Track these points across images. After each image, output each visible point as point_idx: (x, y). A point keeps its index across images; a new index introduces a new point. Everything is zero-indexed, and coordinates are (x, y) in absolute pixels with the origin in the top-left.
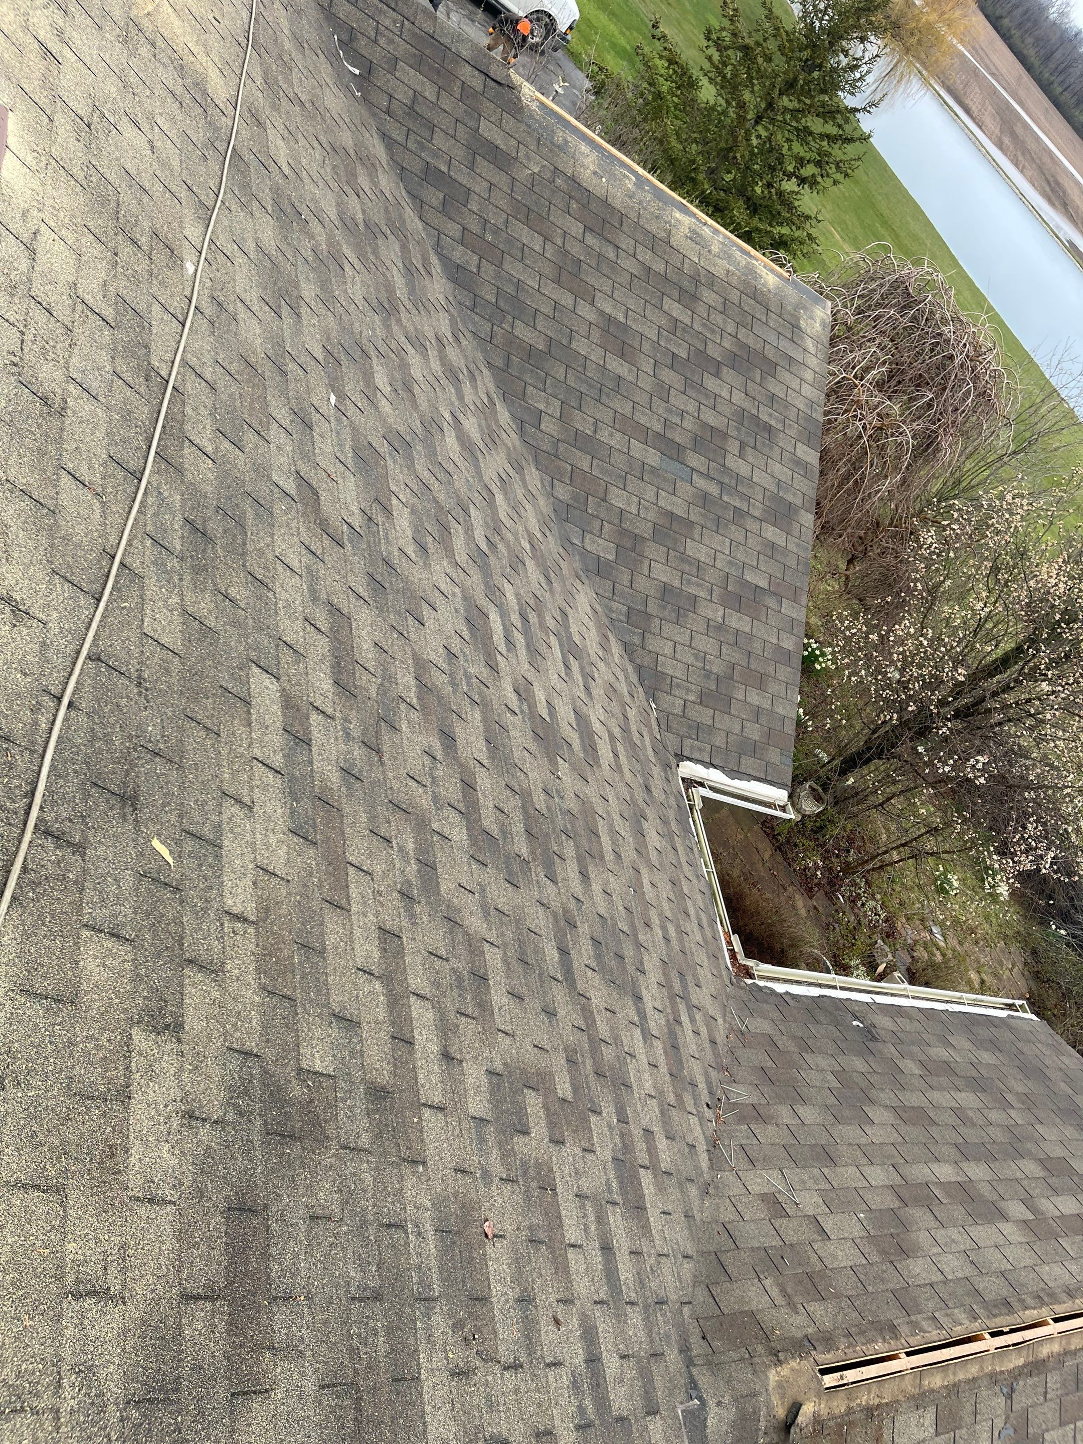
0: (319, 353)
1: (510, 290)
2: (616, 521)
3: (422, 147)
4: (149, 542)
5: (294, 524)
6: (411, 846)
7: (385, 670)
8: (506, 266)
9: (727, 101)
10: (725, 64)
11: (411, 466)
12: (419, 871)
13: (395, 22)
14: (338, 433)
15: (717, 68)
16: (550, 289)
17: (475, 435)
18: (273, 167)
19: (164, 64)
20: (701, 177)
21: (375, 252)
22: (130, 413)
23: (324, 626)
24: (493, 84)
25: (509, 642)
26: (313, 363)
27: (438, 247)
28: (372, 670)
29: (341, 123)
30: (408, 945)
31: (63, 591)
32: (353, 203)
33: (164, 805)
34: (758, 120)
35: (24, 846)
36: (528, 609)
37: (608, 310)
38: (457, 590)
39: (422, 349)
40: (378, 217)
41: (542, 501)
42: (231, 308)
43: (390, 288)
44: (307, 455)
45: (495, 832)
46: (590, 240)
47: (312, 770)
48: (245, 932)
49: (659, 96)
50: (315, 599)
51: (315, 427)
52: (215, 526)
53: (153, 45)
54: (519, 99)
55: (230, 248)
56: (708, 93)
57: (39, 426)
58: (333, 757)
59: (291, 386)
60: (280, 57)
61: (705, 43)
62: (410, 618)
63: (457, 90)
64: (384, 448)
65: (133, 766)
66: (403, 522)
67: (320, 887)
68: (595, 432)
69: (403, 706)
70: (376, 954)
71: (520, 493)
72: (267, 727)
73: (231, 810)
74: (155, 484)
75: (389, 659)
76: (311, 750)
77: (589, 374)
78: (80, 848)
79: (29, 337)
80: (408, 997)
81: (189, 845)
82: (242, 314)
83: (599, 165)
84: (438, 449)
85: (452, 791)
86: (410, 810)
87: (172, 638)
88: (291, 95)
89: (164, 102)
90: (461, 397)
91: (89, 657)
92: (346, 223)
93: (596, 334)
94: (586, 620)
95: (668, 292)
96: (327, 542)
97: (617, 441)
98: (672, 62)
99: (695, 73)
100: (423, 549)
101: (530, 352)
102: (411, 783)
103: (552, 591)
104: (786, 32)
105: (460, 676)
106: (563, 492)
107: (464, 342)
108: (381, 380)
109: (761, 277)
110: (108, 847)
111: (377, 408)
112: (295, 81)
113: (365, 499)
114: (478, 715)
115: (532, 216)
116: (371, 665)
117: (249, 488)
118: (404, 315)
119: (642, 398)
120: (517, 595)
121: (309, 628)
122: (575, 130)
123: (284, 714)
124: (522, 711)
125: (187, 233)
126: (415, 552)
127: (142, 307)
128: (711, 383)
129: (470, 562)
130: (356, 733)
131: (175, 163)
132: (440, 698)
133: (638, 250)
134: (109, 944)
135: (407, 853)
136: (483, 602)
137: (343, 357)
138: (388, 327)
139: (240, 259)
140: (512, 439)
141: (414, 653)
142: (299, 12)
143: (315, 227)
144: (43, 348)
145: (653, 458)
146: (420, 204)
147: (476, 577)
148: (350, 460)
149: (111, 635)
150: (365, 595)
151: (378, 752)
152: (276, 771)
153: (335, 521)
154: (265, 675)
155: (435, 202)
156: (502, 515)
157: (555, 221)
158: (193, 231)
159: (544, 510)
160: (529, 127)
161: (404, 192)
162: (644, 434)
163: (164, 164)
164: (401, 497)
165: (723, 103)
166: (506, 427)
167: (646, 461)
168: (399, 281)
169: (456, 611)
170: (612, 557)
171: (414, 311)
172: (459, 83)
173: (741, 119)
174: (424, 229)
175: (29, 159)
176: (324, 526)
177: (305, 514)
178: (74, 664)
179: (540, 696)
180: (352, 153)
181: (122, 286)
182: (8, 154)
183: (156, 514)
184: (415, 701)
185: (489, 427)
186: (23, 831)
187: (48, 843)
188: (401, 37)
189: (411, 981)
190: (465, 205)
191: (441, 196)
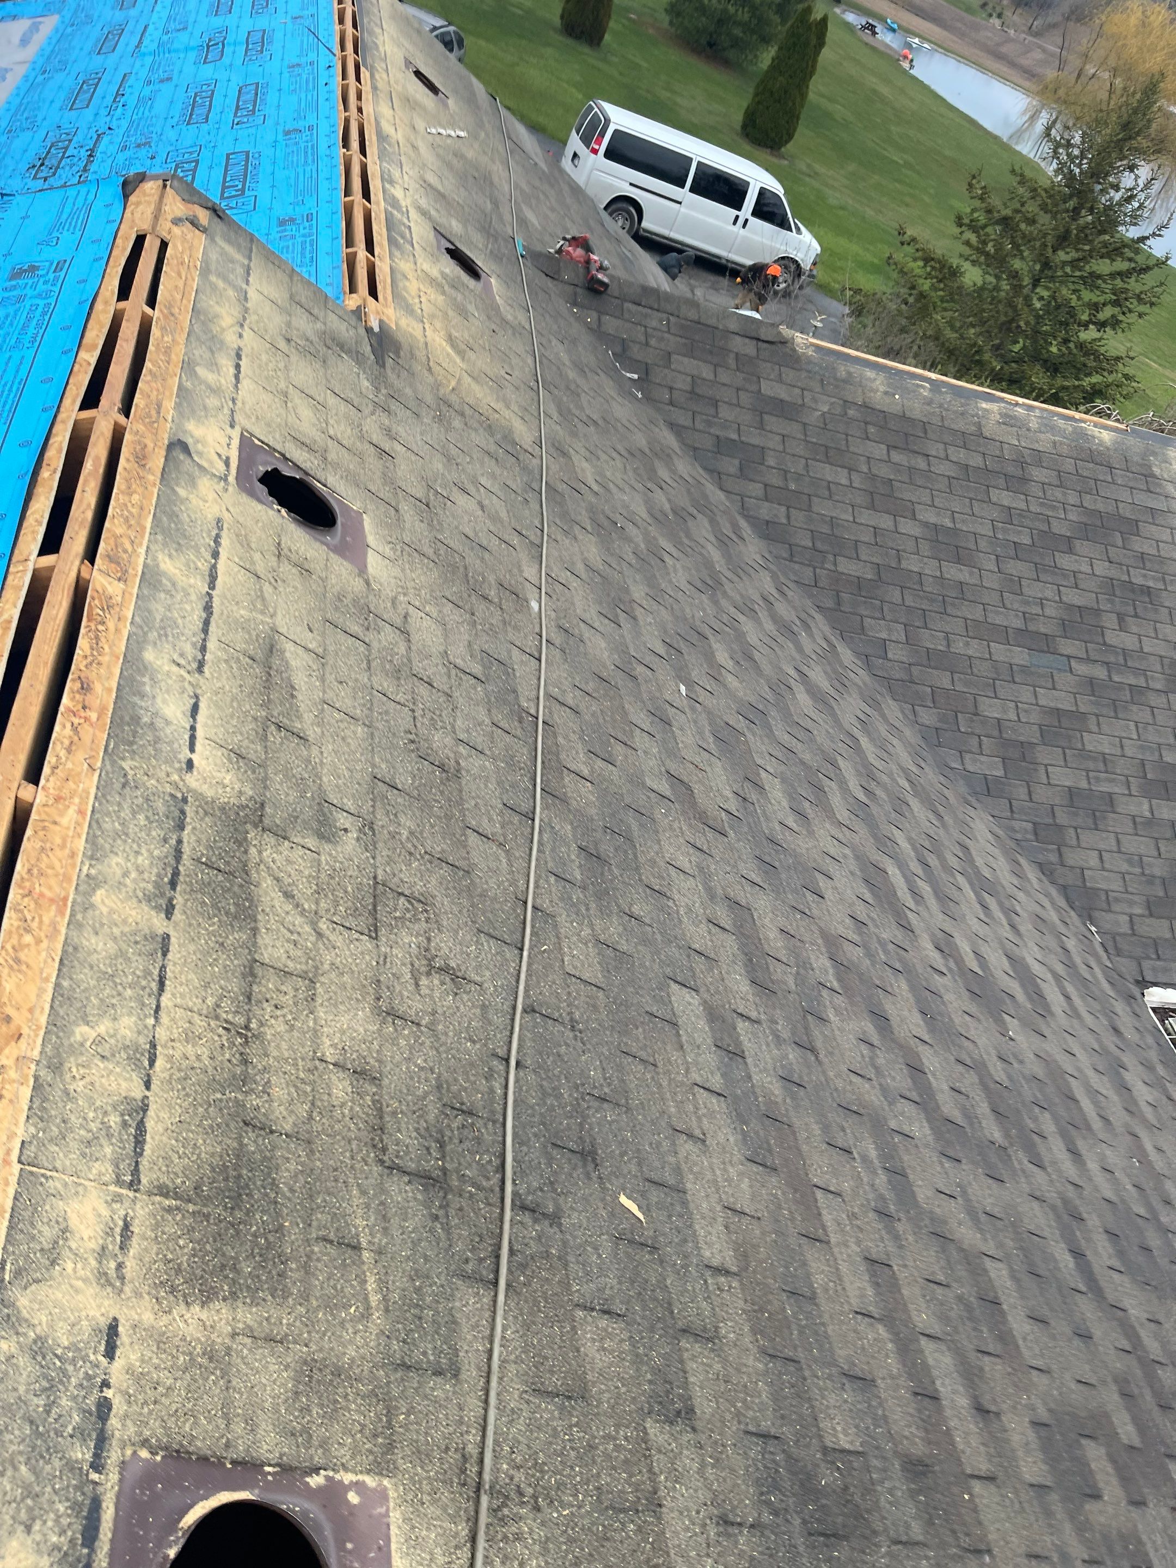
0: (661, 650)
1: (826, 529)
2: (996, 733)
3: (709, 424)
4: (552, 879)
5: (676, 825)
6: (873, 1154)
7: (797, 956)
8: (815, 509)
9: (996, 277)
10: (985, 243)
11: (770, 734)
12: (890, 1182)
13: (661, 321)
14: (695, 722)
15: (977, 249)
16: (866, 517)
17: (824, 684)
18: (583, 489)
19: (476, 430)
20: (987, 356)
21: (688, 535)
22: (512, 757)
23: (726, 922)
24: (765, 345)
25: (915, 893)
26: (657, 659)
27: (744, 510)
28: (785, 960)
29: (631, 427)
30: (902, 1274)
31: (490, 946)
32: (660, 497)
33: (622, 1154)
34: (1036, 283)
35: (507, 1226)
36: (926, 852)
37: (933, 519)
38: (847, 851)
39: (751, 612)
40: (684, 501)
41: (908, 732)
42: (576, 632)
43: (708, 564)
44: (671, 752)
45: (960, 1120)
46: (896, 457)
47: (753, 1086)
48: (730, 1287)
49: (922, 296)
50: (712, 897)
51: (674, 723)
52: (607, 848)
53: (463, 415)
54: (794, 350)
55: (564, 576)
56: (972, 276)
57: (442, 792)
58: (770, 1066)
59: (643, 688)
60: (568, 388)
61: (959, 230)
62: (808, 894)
63: (731, 362)
64: (741, 724)
65: (585, 1118)
66: (777, 794)
67: (793, 1219)
68: (949, 646)
69: (825, 993)
70: (870, 1292)
71: (883, 729)
72: (698, 1047)
73: (687, 1147)
74: (546, 820)
75: (799, 944)
76: (746, 1063)
77: (928, 589)
78: (555, 1219)
79: (418, 713)
80: (918, 1341)
81: (655, 1195)
82: (587, 633)
83: (889, 385)
84: (792, 709)
85: (899, 1079)
86: (862, 1111)
87: (593, 973)
88: (584, 419)
89: (482, 464)
90: (800, 649)
91: (525, 1011)
92: (658, 517)
93: (925, 547)
94: (990, 849)
95: (993, 483)
96: (710, 834)
97: (975, 649)
98: (927, 260)
99: (955, 262)
100: (801, 815)
101: (859, 584)
102: (855, 1079)
103: (944, 825)
104: (1045, 190)
105: (874, 945)
106: (928, 717)
107: (790, 594)
108: (722, 657)
109: (1094, 437)
110: (580, 1212)
111: (725, 686)
112: (585, 404)
113: (735, 781)
114: (904, 986)
115: (831, 453)
116: (782, 955)
117: (628, 800)
118: (728, 587)
119: (993, 598)
120: (910, 840)
121: (715, 930)
122: (857, 360)
123: (711, 1028)
124: (950, 970)
125: (526, 575)
126: (795, 822)
127: (503, 656)
128: (1065, 561)
129: (853, 817)
130: (785, 1034)
131: (503, 515)
132: (861, 975)
133: (949, 452)
134: (603, 1322)
135: (872, 1162)
136: (877, 857)
137: (682, 646)
138: (716, 603)
139: (575, 583)
140: (861, 676)
141: (822, 931)
142: (574, 341)
143: (632, 530)
144: (432, 719)
145: (1020, 656)
146: (717, 475)
147: (862, 831)
148: (712, 746)
149: (539, 982)
150: (758, 880)
151: (813, 1050)
152: (719, 1094)
153: (712, 811)
154: (685, 990)
155: (733, 470)
156: (872, 759)
157: (856, 450)
158: (530, 572)
159: (912, 741)
160: (809, 372)
161: (701, 471)
162: (1004, 635)
163: (495, 518)
164: (768, 768)
165: (993, 280)
166: (852, 666)
167: (1013, 661)
168: (715, 555)
169: (852, 873)
170: (1000, 773)
171: (736, 579)
172: (732, 356)
173: (1017, 288)
174: (727, 498)
175: (387, 551)
176: (703, 819)
177: (684, 812)
178: (513, 1020)
179: (965, 947)
180: (647, 451)
181: (484, 642)
182: (370, 552)
183: (553, 850)
184: (836, 985)
185: (835, 671)
186: (502, 1209)
187: (527, 1218)
188: (669, 332)
189: (915, 1319)
190: (762, 464)
191: (736, 462)
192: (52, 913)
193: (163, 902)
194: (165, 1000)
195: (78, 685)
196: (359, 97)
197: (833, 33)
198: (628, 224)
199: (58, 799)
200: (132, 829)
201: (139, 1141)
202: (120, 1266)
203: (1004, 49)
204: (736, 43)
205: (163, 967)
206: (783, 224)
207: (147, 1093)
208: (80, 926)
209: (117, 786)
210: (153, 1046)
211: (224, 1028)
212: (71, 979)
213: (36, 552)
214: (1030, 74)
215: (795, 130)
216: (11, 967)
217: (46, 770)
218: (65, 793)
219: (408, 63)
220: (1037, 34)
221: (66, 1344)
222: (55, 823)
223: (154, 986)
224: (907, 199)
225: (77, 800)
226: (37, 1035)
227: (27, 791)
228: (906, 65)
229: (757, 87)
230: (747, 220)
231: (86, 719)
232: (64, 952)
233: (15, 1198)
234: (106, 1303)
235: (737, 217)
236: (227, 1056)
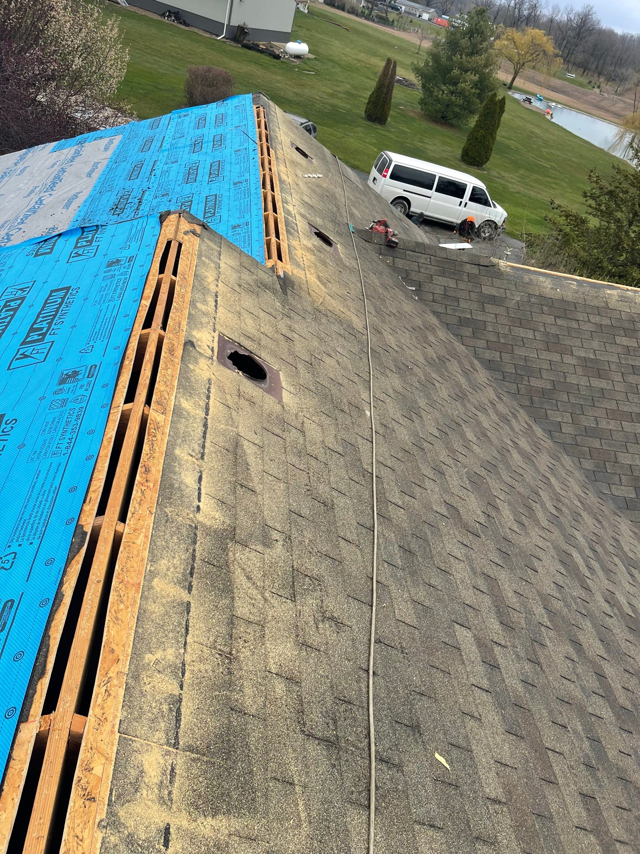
0: (436, 433)
1: (522, 363)
2: (629, 473)
3: (455, 310)
4: (386, 565)
5: (451, 532)
6: (580, 728)
7: (525, 607)
8: (516, 352)
9: (607, 222)
10: (600, 205)
11: (500, 478)
12: (591, 746)
13: (426, 259)
14: (458, 472)
15: (596, 209)
16: (544, 355)
17: (528, 448)
18: (390, 350)
19: (333, 323)
20: (605, 264)
21: (447, 371)
22: (360, 497)
23: (484, 588)
24: (484, 268)
25: (590, 568)
26: (435, 438)
27: (476, 355)
28: (518, 609)
29: (413, 315)
30: (603, 804)
31: (355, 605)
32: (430, 351)
33: (435, 727)
34: (630, 224)
35: (373, 772)
36: (594, 543)
37: (583, 355)
38: (548, 544)
39: (484, 411)
40: (443, 352)
41: (577, 474)
42: (390, 426)
43: (459, 386)
44: (446, 490)
45: (629, 707)
46: (560, 322)
47: (506, 685)
48: (502, 811)
49: (566, 234)
50: (475, 573)
51: (446, 473)
52: (414, 546)
53: (327, 316)
54: (499, 269)
55: (382, 396)
56: (594, 222)
57: (325, 517)
58: (515, 674)
59: (428, 455)
60: (379, 298)
61: (585, 199)
62: (529, 570)
63: (465, 278)
64: (483, 473)
65: (412, 705)
66: (506, 512)
67: (536, 769)
68: (597, 424)
69: (543, 629)
70: (584, 814)
71: (563, 473)
72: (473, 662)
73: (471, 723)
74: (380, 531)
75: (525, 600)
76: (501, 672)
77: (583, 393)
78: (399, 767)
79: (311, 474)
80: (614, 845)
81: (455, 753)
82: (396, 427)
83: (553, 284)
84: (511, 462)
85: (592, 683)
86: (571, 702)
87: (411, 620)
88: (389, 313)
89: (338, 341)
90: (513, 429)
91: (375, 642)
92: (430, 362)
93: (579, 370)
94: (632, 541)
95: (617, 333)
96: (471, 537)
97: (613, 425)
98: (567, 216)
99: (584, 216)
100: (522, 524)
101: (543, 392)
102: (565, 681)
103: (603, 527)
104: (633, 175)
105: (569, 600)
106: (588, 465)
107: (504, 399)
108: (470, 435)
110: (413, 763)
111: (472, 451)
112: (388, 305)
113: (483, 506)
114: (589, 624)
115: (523, 322)
116: (517, 606)
117: (424, 518)
118: (470, 396)
119: (622, 397)
120: (584, 536)
121: (478, 593)
122: (535, 272)
123: (480, 652)
124: (615, 614)
125: (363, 397)
126: (518, 528)
127: (353, 441)
129: (550, 523)
130: (522, 654)
131: (350, 366)
132: (563, 618)
133: (590, 318)
134: (430, 833)
135: (579, 733)
136: (566, 547)
137: (447, 430)
138: (464, 406)
139: (388, 400)
140: (548, 443)
141: (538, 591)
142: (381, 273)
143: (417, 370)
144: (318, 477)
146: (460, 338)
147: (557, 533)
148: (468, 485)
149: (382, 625)
150: (500, 562)
151: (539, 664)
152: (487, 691)
153: (472, 523)
154: (463, 629)
155: (469, 334)
156: (558, 490)
157: (537, 320)
158: (364, 395)
159: (581, 479)
160: (508, 280)
161: (451, 335)
162: (630, 417)
163: (345, 369)
164: (500, 497)
165: (606, 224)
166: (542, 437)
167: (636, 432)
168: (462, 380)
169: (553, 557)
170: (633, 496)
171: (474, 392)
172: (466, 274)
173: (620, 227)
174: (466, 349)
175: (292, 390)
176: (467, 528)
177: (455, 524)
178: (370, 647)
179: (623, 600)
180: (422, 327)
181: (343, 434)
182: (284, 391)
183: (385, 548)
184: (549, 624)
185: (533, 441)
186: (370, 761)
187: (384, 767)
188: (431, 265)
189: (612, 831)
190: (485, 330)
191: (471, 330)
192: (133, 592)
193: (187, 584)
194: (189, 639)
195: (144, 469)
196: (270, 164)
197: (508, 105)
198: (403, 209)
199: (135, 530)
200: (171, 545)
201: (178, 720)
202: (170, 793)
203: (602, 104)
204: (457, 116)
205: (188, 620)
206: (486, 203)
207: (181, 692)
208: (147, 598)
209: (163, 522)
210: (184, 665)
211: (219, 654)
212: (143, 628)
213: (123, 402)
214: (617, 115)
215: (490, 156)
216: (114, 622)
217: (129, 515)
218: (138, 526)
219: (292, 144)
220: (619, 95)
221: (144, 838)
222: (134, 543)
223: (183, 630)
224: (553, 185)
225: (144, 530)
226: (127, 660)
227: (120, 527)
228: (549, 117)
229: (469, 136)
230: (466, 203)
231: (148, 487)
232: (139, 613)
233: (117, 753)
234: (164, 815)
235: (461, 202)
236: (221, 670)
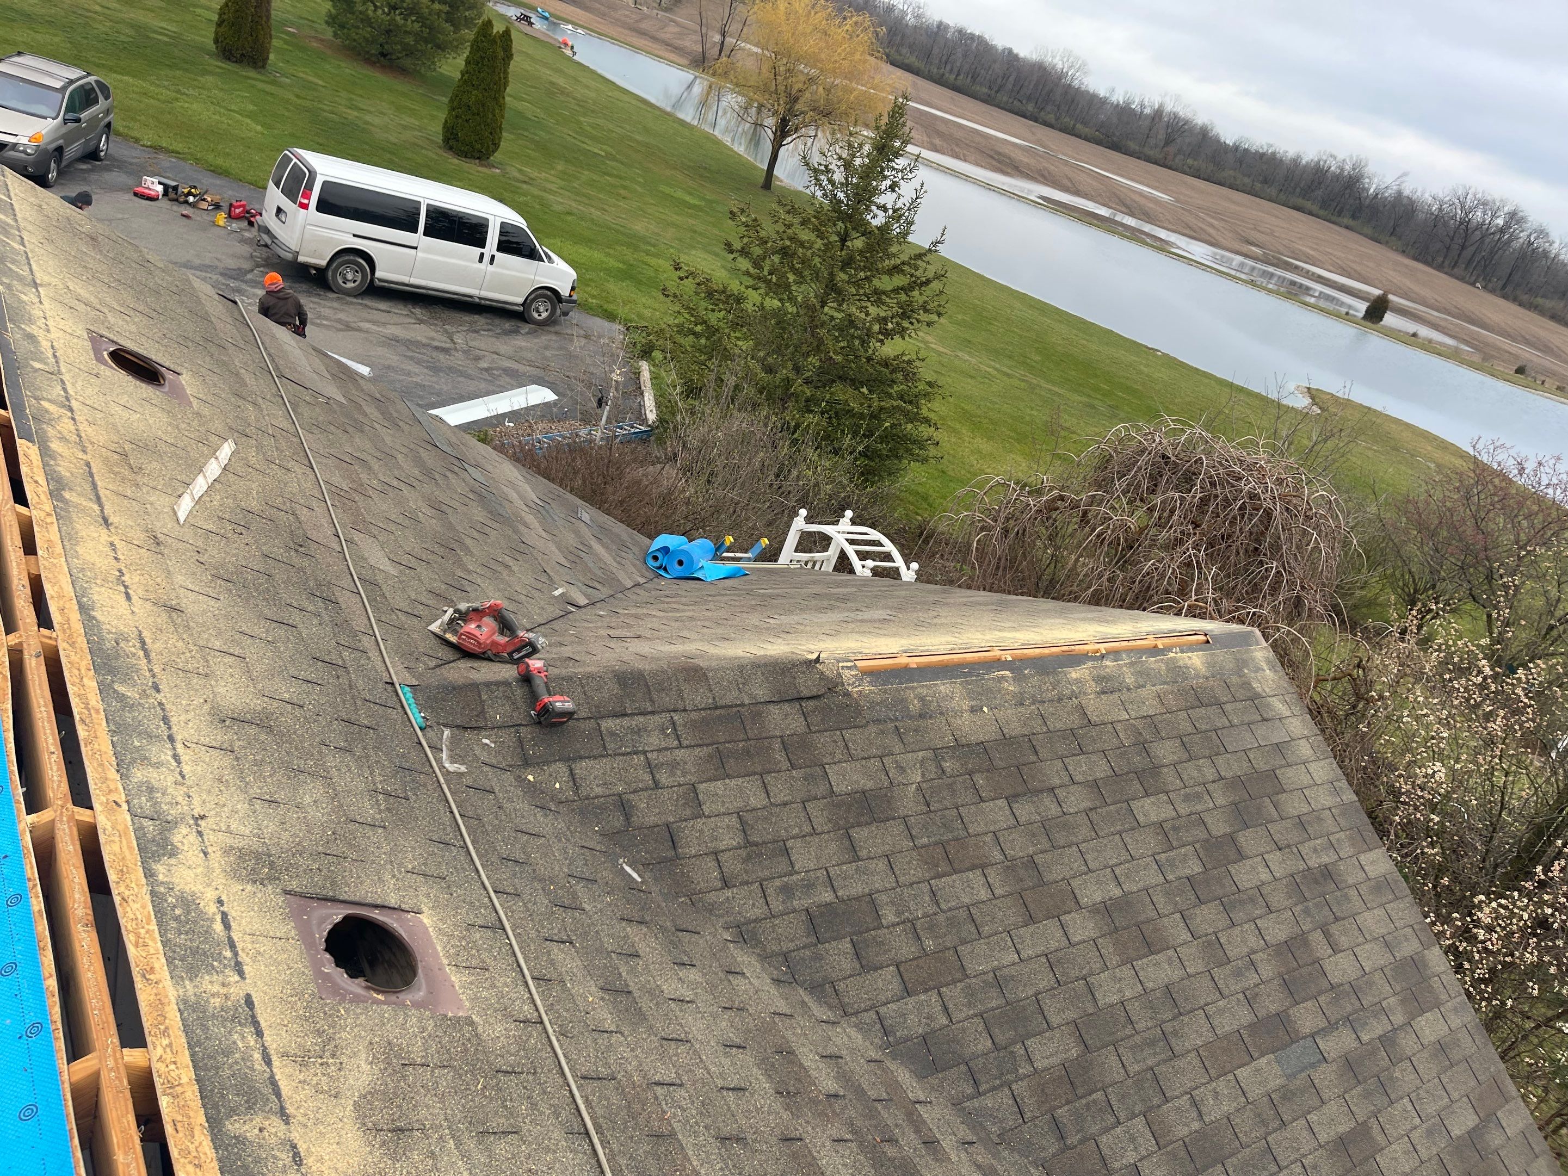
61: (731, 257)
198: (360, 275)
204: (411, 52)
206: (532, 254)
215: (500, 139)
230: (493, 257)
235: (482, 255)
